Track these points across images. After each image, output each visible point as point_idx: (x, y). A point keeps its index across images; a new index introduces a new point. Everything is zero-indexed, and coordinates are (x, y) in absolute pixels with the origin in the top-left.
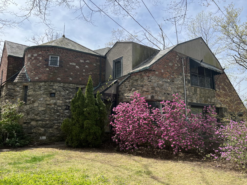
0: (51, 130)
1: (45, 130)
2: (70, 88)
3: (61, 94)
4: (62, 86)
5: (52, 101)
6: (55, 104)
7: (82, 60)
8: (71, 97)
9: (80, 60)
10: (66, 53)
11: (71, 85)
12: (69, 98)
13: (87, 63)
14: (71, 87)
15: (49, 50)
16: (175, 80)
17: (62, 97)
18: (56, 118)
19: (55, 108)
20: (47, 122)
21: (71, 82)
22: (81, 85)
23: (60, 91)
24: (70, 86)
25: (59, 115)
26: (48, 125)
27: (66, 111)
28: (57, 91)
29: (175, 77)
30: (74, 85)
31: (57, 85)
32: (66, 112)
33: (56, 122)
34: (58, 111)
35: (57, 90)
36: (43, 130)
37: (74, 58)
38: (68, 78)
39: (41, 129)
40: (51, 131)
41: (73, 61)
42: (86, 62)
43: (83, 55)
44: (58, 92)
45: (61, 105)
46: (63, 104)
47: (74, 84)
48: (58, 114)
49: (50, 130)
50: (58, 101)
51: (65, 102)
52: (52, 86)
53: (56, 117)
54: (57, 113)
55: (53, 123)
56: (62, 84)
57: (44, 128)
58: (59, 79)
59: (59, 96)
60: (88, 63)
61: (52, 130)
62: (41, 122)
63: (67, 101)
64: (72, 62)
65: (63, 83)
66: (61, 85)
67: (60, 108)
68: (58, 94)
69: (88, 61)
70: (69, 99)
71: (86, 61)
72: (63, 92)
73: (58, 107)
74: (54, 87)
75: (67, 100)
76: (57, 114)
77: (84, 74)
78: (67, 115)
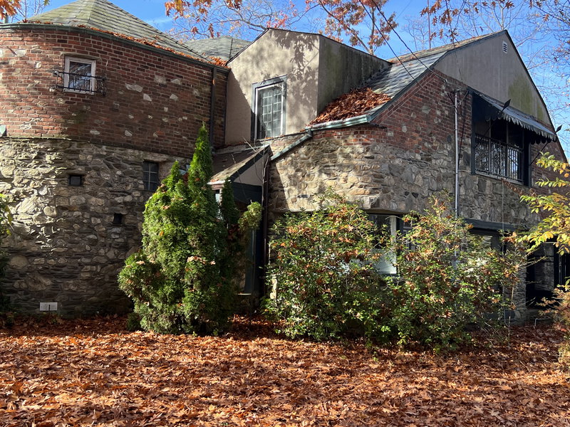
0: (71, 285)
1: (55, 285)
2: (126, 161)
3: (101, 180)
4: (105, 153)
5: (75, 197)
6: (84, 208)
7: (162, 75)
8: (129, 188)
9: (156, 77)
10: (115, 52)
11: (130, 151)
12: (124, 192)
13: (176, 85)
14: (131, 159)
15: (66, 42)
16: (434, 155)
17: (105, 186)
18: (86, 251)
19: (85, 221)
20: (62, 261)
21: (130, 142)
22: (157, 152)
23: (97, 170)
24: (125, 154)
25: (96, 241)
26: (64, 269)
27: (115, 230)
28: (90, 169)
29: (435, 148)
30: (137, 152)
31: (90, 149)
32: (116, 233)
33: (87, 261)
34: (91, 229)
35: (90, 166)
36: (49, 282)
37: (138, 69)
38: (121, 129)
39: (44, 281)
40: (72, 287)
41: (135, 79)
42: (172, 84)
43: (164, 61)
44: (93, 173)
45: (101, 211)
46: (107, 209)
47: (139, 149)
48: (91, 236)
49: (68, 284)
50: (94, 199)
51: (111, 203)
52: (77, 152)
53: (88, 248)
54: (90, 233)
55: (80, 264)
56: (104, 147)
57: (50, 278)
58: (95, 132)
59: (95, 185)
60: (179, 86)
61: (75, 285)
62: (43, 260)
63: (119, 199)
64: (131, 83)
65: (108, 144)
66: (102, 151)
67: (99, 221)
68: (91, 177)
69: (177, 81)
70: (122, 195)
71: (173, 81)
72: (107, 173)
73: (91, 216)
74: (81, 157)
75: (117, 196)
76: (89, 238)
77: (165, 120)
78: (119, 240)
